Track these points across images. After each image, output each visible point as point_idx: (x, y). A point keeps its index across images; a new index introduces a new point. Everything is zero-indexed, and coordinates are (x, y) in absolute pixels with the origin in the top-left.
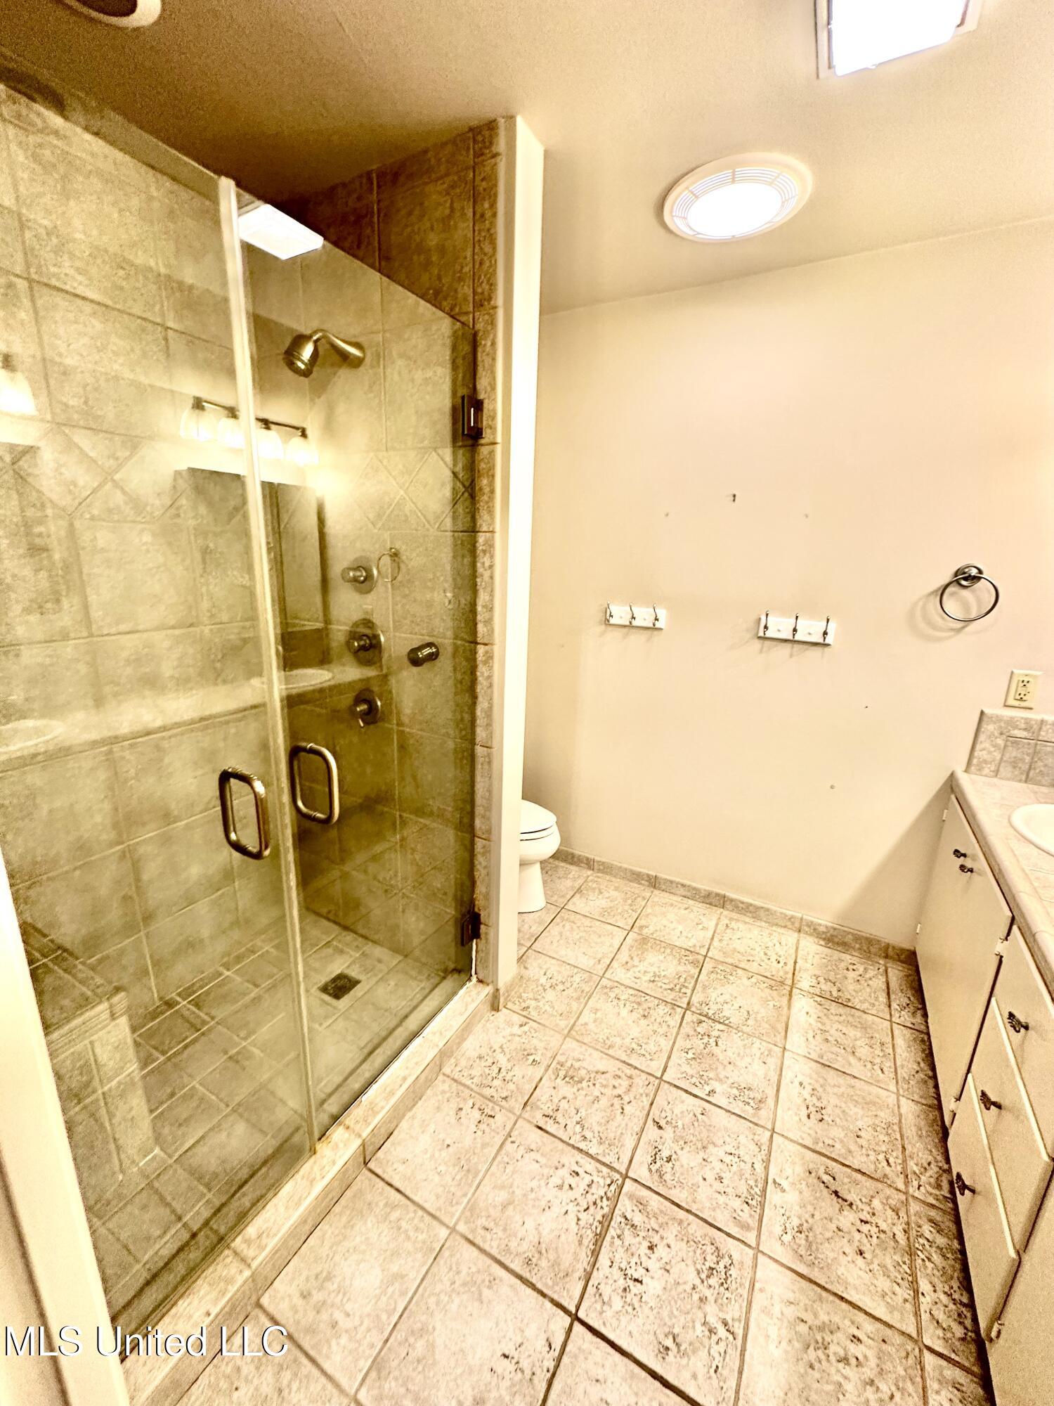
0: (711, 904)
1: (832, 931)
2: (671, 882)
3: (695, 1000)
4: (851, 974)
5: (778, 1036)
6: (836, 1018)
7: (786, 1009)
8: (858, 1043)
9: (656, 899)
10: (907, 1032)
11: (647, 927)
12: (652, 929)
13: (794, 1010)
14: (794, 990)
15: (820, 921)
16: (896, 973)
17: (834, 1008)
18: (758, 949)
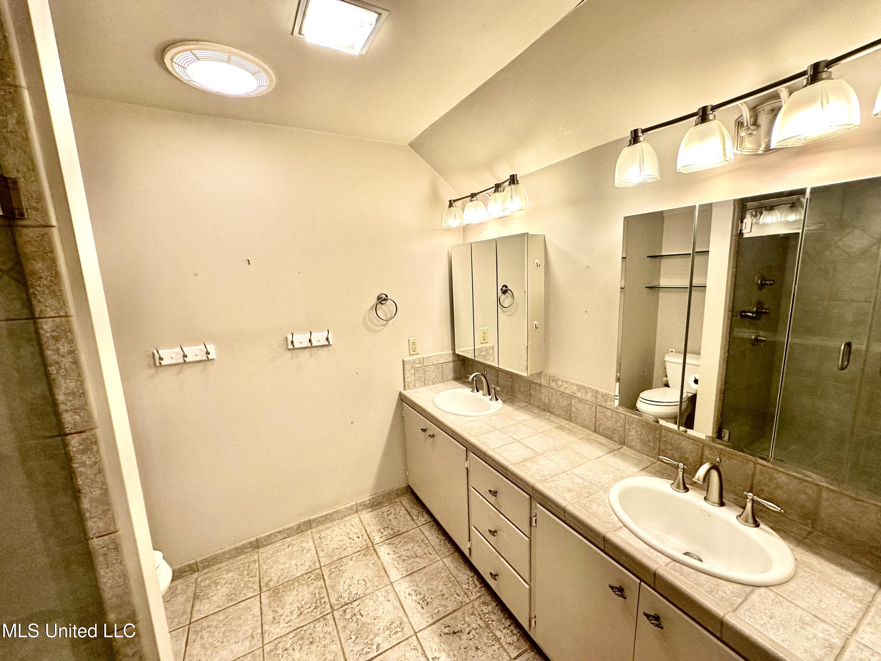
0: (302, 531)
1: (372, 500)
2: (269, 536)
3: (333, 601)
4: (391, 517)
5: (385, 579)
6: (400, 545)
7: (378, 560)
8: (415, 549)
9: (264, 556)
10: (426, 527)
11: (271, 581)
12: (275, 578)
13: (382, 557)
14: (376, 546)
15: (364, 499)
16: (406, 501)
17: (396, 541)
18: (344, 538)
